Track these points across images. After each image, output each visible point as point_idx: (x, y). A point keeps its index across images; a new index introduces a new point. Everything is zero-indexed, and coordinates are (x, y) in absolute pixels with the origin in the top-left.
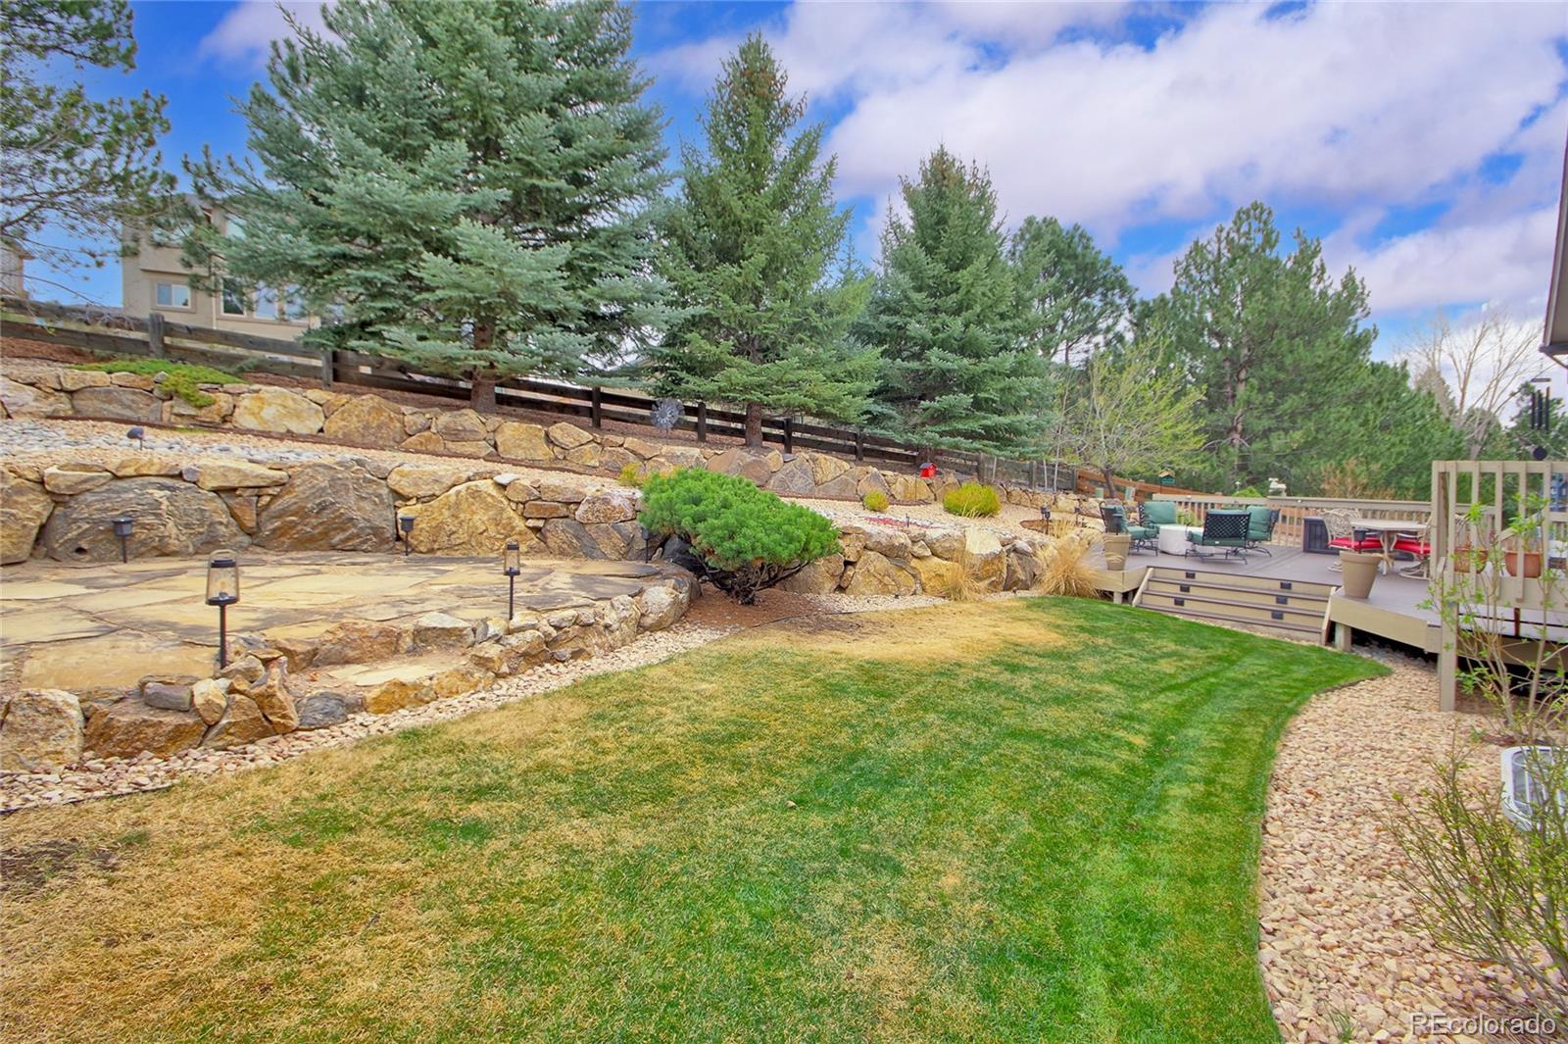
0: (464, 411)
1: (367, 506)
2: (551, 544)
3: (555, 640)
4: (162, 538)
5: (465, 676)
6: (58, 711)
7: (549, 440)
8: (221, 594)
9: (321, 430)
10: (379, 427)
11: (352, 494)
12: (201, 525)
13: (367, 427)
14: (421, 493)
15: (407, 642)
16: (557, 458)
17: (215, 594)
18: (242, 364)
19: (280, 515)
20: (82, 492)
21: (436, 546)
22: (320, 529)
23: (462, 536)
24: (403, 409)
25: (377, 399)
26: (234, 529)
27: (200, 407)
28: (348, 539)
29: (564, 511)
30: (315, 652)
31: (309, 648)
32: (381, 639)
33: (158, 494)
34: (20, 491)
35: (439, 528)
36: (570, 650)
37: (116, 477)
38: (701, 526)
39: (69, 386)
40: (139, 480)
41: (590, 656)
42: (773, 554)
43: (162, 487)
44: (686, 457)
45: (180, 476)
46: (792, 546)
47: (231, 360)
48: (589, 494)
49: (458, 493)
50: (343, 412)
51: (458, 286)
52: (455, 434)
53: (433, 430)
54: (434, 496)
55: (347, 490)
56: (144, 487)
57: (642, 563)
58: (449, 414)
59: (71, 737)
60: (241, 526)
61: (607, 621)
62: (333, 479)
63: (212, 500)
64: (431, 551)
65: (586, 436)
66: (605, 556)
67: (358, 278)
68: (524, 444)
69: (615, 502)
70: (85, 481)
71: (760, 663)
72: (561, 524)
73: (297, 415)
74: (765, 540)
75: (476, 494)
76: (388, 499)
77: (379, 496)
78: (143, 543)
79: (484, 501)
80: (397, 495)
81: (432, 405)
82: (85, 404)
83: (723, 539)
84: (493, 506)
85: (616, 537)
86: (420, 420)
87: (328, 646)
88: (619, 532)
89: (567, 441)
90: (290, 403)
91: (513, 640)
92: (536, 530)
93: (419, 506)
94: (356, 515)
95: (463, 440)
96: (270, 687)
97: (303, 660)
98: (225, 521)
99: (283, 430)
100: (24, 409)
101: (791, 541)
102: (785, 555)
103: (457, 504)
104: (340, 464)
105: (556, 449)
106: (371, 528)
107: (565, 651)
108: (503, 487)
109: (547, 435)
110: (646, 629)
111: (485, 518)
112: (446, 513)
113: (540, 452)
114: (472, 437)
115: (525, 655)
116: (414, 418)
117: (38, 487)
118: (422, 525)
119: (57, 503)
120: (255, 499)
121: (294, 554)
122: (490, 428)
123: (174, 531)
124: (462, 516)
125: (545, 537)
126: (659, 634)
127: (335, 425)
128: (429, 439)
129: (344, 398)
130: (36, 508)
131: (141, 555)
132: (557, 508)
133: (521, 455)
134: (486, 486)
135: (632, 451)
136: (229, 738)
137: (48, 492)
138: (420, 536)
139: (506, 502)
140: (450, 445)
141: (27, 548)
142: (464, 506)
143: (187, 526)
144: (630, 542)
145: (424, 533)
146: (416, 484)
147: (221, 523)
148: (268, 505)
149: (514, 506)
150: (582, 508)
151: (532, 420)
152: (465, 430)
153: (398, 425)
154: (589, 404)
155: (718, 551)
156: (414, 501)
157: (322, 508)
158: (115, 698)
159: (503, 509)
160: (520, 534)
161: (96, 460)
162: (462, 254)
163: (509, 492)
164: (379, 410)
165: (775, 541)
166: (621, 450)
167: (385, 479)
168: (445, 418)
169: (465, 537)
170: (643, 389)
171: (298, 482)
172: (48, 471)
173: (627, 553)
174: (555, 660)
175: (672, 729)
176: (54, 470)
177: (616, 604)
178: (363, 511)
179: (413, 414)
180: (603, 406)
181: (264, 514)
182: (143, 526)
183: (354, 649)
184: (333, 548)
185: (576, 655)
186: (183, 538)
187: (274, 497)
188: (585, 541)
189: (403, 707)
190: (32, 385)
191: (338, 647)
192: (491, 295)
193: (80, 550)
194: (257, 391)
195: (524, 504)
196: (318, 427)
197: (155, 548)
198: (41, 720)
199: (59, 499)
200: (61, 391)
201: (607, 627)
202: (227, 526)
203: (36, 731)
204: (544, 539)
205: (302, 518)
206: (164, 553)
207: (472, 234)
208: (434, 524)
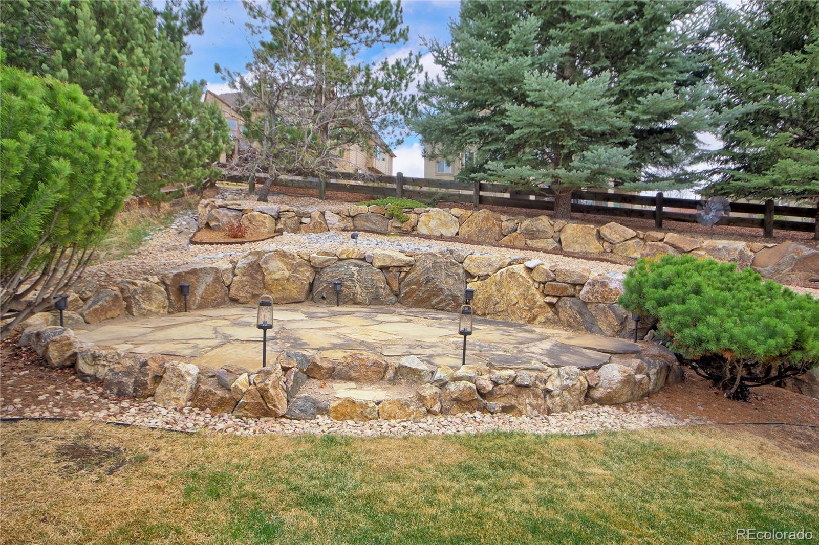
0: (540, 217)
1: (451, 281)
2: (562, 318)
3: (491, 393)
4: (354, 294)
5: (404, 405)
6: (183, 376)
7: (600, 237)
8: (264, 322)
9: (457, 234)
10: (487, 230)
11: (444, 272)
12: (372, 288)
13: (480, 231)
14: (480, 273)
15: (390, 373)
16: (605, 251)
17: (261, 323)
18: (435, 197)
19: (409, 285)
20: (325, 267)
21: (487, 312)
22: (426, 294)
23: (502, 306)
24: (502, 217)
25: (488, 212)
26: (388, 291)
27: (403, 222)
28: (440, 302)
29: (571, 291)
30: (333, 369)
31: (331, 366)
32: (373, 368)
33: (354, 269)
34: (300, 265)
35: (489, 298)
36: (501, 404)
37: (340, 260)
38: (663, 311)
39: (352, 214)
40: (347, 261)
41: (520, 413)
42: (746, 349)
43: (356, 265)
44: (728, 251)
45: (364, 259)
46: (772, 342)
47: (430, 195)
48: (591, 277)
49: (502, 273)
50: (469, 221)
51: (531, 125)
52: (532, 234)
53: (518, 231)
54: (488, 275)
55: (441, 270)
56: (349, 265)
57: (632, 341)
58: (530, 220)
59: (185, 392)
60: (391, 289)
61: (549, 386)
62: (435, 263)
63: (378, 273)
64: (484, 315)
65: (631, 232)
66: (601, 332)
67: (476, 132)
68: (580, 240)
69: (613, 285)
70: (327, 261)
71: (690, 465)
72: (569, 301)
73: (445, 225)
74: (736, 331)
75: (512, 275)
76: (463, 277)
77: (458, 274)
78: (346, 296)
79: (517, 281)
80: (469, 275)
81: (520, 214)
82: (359, 223)
83: (684, 325)
84: (523, 284)
85: (611, 317)
86: (511, 225)
87: (341, 367)
88: (614, 312)
89: (615, 237)
90: (443, 217)
91: (452, 387)
92: (551, 305)
93: (479, 282)
94: (444, 286)
95: (537, 238)
96: (265, 385)
97: (327, 373)
98: (383, 286)
99: (439, 234)
100: (334, 227)
101: (773, 334)
102: (760, 350)
103: (501, 282)
104: (441, 253)
105: (606, 244)
106: (452, 296)
107: (496, 404)
108: (530, 270)
109: (598, 232)
110: (594, 401)
111: (517, 293)
112: (494, 288)
113: (592, 247)
114: (542, 236)
115: (457, 400)
116: (507, 223)
117: (308, 263)
118: (479, 296)
119: (317, 273)
120: (398, 274)
121: (413, 310)
122: (557, 229)
123: (360, 290)
124: (503, 290)
125: (558, 312)
126: (606, 408)
127: (464, 230)
128: (515, 238)
129: (469, 212)
130: (307, 275)
131: (345, 303)
132: (566, 289)
133: (577, 248)
134: (519, 269)
135: (672, 246)
136: (245, 412)
137: (313, 267)
138: (478, 302)
139: (531, 282)
140: (529, 242)
141: (303, 295)
142: (505, 283)
143: (366, 288)
144: (623, 322)
145: (480, 302)
146: (478, 267)
147: (381, 288)
148: (405, 277)
149: (537, 285)
150: (586, 289)
151: (589, 222)
152: (538, 231)
153: (498, 228)
154: (654, 208)
155: (677, 336)
156: (476, 279)
157: (428, 281)
158: (210, 374)
159: (529, 288)
160: (540, 307)
161: (333, 250)
162: (528, 100)
163: (534, 274)
164: (487, 219)
165: (750, 335)
166: (661, 244)
167: (462, 263)
168: (527, 223)
169: (504, 307)
170: (697, 192)
171: (418, 264)
172: (311, 256)
173: (621, 331)
174: (484, 409)
175: (515, 504)
176: (315, 255)
177: (562, 372)
178: (448, 284)
179: (507, 221)
180: (665, 209)
181: (402, 283)
182: (346, 287)
183: (356, 372)
184: (432, 307)
185: (505, 410)
186: (364, 295)
187: (407, 273)
188: (587, 317)
189: (352, 418)
190: (338, 214)
191: (346, 368)
192: (554, 128)
193: (323, 298)
194: (428, 211)
195: (544, 283)
196: (456, 232)
197: (351, 299)
198: (175, 379)
199: (317, 270)
200: (349, 216)
201: (548, 391)
202: (384, 290)
203: (172, 385)
204: (556, 313)
205: (419, 287)
206: (356, 303)
207: (532, 81)
208: (486, 296)
